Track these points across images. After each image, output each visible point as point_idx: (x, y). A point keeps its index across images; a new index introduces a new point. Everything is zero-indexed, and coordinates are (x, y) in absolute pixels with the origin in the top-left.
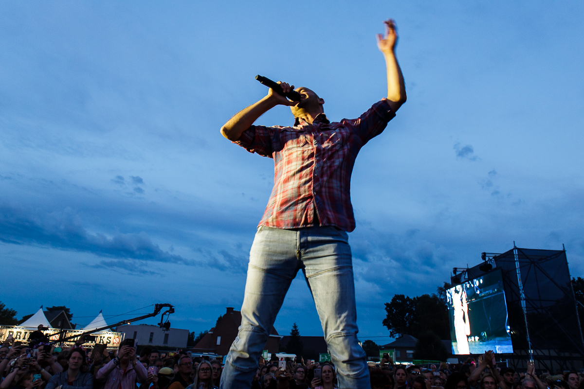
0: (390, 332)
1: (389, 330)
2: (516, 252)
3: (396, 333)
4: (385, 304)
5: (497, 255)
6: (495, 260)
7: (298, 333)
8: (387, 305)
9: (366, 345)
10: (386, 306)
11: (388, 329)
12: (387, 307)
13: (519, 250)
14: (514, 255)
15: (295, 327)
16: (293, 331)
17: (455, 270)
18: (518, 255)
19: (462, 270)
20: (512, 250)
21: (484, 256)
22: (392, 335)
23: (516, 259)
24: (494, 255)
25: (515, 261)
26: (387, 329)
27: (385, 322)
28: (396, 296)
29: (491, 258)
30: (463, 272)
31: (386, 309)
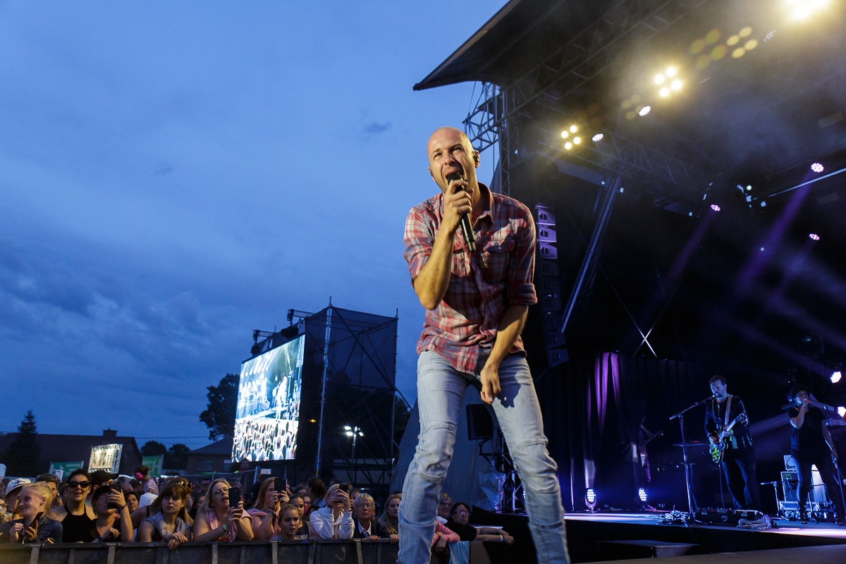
0: (211, 432)
1: (210, 429)
2: (329, 312)
3: (220, 434)
4: (208, 388)
5: (310, 315)
6: (306, 323)
7: (35, 428)
8: (211, 389)
9: (173, 451)
10: (208, 392)
11: (209, 427)
12: (211, 393)
13: (335, 309)
14: (326, 316)
15: (30, 417)
16: (24, 424)
17: (257, 334)
18: (332, 317)
19: (268, 335)
20: (325, 310)
21: (291, 315)
22: (212, 435)
23: (327, 323)
24: (305, 315)
25: (326, 326)
26: (206, 426)
27: (204, 417)
28: (228, 376)
29: (303, 319)
30: (268, 338)
31: (209, 395)
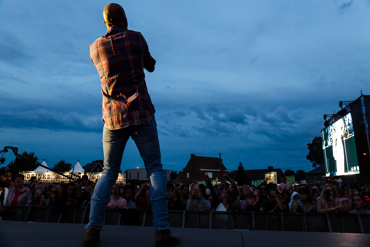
0: (313, 163)
1: (312, 163)
2: (362, 99)
3: (317, 164)
4: (307, 144)
5: (351, 102)
6: (350, 106)
7: (243, 168)
8: (309, 145)
9: (298, 173)
10: (308, 146)
11: (311, 162)
12: (309, 146)
13: (365, 97)
14: (361, 101)
15: (241, 164)
16: (239, 166)
17: (325, 116)
18: (364, 100)
19: (331, 116)
20: (360, 98)
21: (341, 104)
22: (314, 165)
23: (362, 104)
24: (349, 103)
25: (362, 106)
26: (310, 161)
27: (308, 157)
28: (315, 138)
29: (348, 105)
30: (331, 117)
31: (308, 148)
